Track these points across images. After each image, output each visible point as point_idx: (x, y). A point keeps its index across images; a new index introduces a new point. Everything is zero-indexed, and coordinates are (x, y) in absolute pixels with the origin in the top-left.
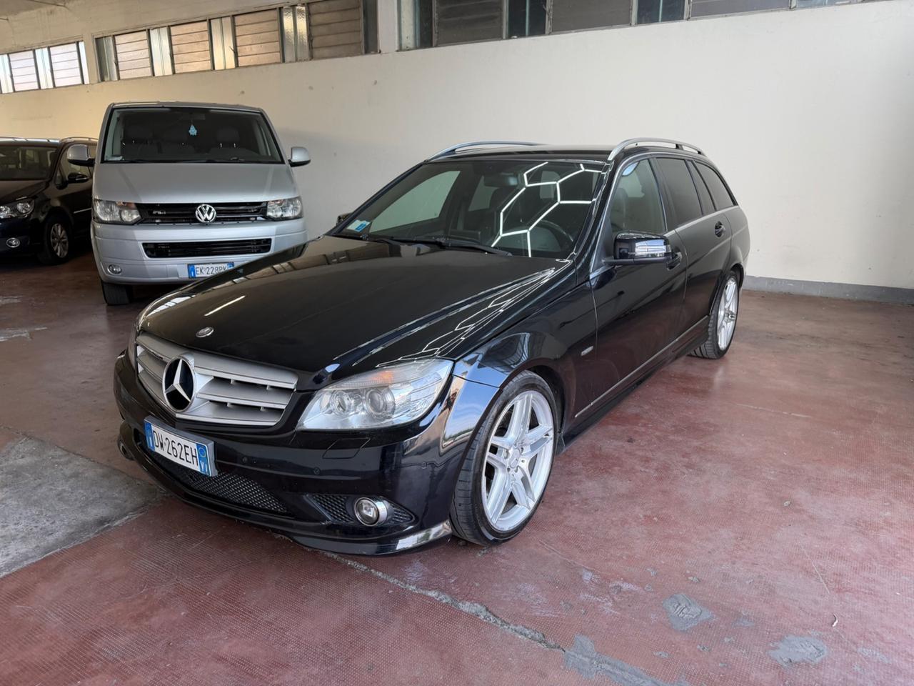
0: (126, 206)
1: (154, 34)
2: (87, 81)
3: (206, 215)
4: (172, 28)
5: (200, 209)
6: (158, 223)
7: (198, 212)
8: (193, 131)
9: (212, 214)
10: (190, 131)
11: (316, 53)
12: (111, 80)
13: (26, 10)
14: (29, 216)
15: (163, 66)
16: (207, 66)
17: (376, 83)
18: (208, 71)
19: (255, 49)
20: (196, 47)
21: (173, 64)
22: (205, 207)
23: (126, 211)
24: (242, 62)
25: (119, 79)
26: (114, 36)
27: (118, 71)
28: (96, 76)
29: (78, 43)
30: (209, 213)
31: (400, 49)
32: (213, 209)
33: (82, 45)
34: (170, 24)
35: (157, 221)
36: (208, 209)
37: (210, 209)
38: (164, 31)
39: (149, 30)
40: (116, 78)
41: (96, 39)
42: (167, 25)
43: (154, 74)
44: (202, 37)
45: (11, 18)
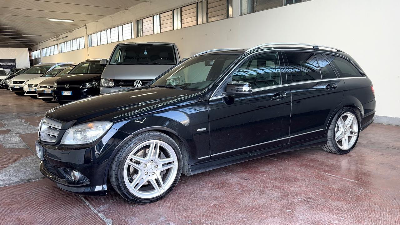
0: (111, 80)
1: (155, 17)
2: (133, 38)
3: (138, 84)
4: (161, 14)
5: (136, 82)
6: (120, 87)
7: (135, 83)
8: (146, 53)
9: (140, 84)
10: (144, 53)
11: (210, 20)
12: (141, 36)
13: (116, 12)
14: (96, 87)
15: (157, 30)
16: (172, 28)
17: (230, 31)
18: (172, 30)
19: (188, 20)
20: (168, 21)
21: (160, 29)
22: (138, 81)
23: (111, 82)
24: (184, 26)
25: (143, 36)
26: (142, 19)
27: (143, 32)
28: (136, 35)
29: (131, 23)
30: (139, 83)
31: (241, 15)
32: (141, 82)
33: (132, 23)
34: (160, 13)
35: (120, 86)
36: (139, 82)
37: (140, 82)
38: (158, 16)
39: (153, 16)
40: (142, 35)
41: (137, 21)
42: (159, 13)
43: (154, 33)
44: (170, 17)
45: (112, 15)
